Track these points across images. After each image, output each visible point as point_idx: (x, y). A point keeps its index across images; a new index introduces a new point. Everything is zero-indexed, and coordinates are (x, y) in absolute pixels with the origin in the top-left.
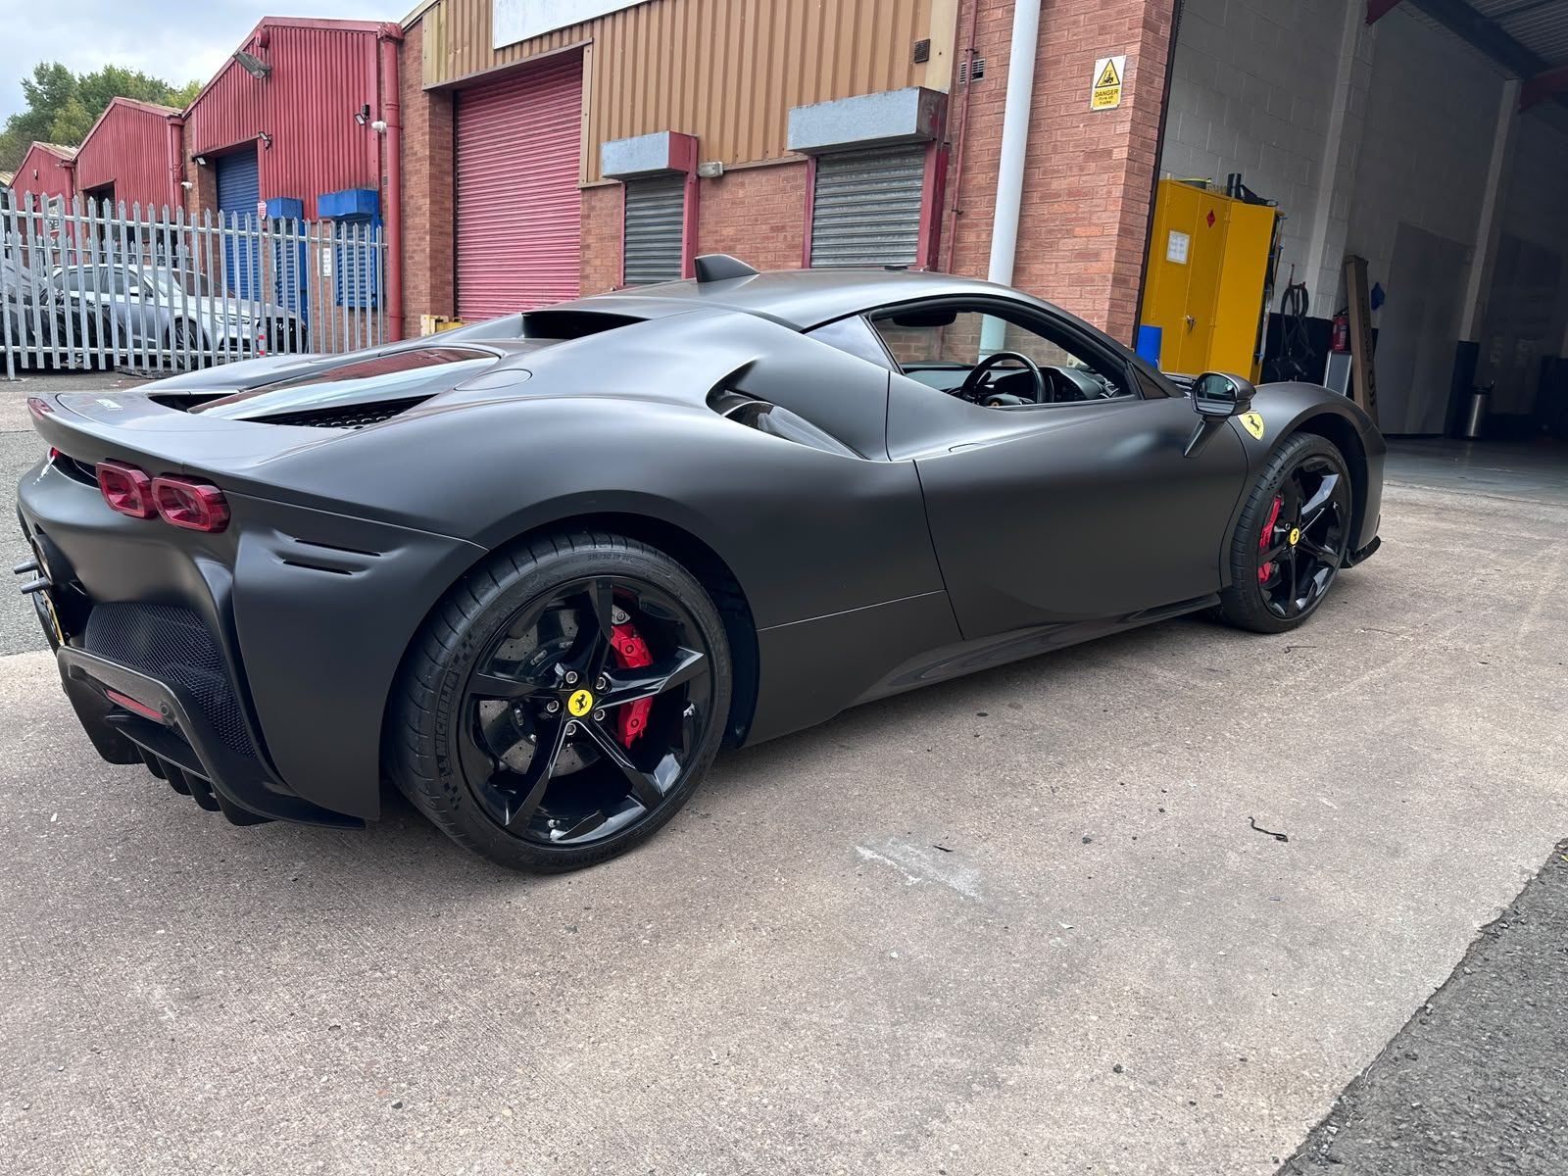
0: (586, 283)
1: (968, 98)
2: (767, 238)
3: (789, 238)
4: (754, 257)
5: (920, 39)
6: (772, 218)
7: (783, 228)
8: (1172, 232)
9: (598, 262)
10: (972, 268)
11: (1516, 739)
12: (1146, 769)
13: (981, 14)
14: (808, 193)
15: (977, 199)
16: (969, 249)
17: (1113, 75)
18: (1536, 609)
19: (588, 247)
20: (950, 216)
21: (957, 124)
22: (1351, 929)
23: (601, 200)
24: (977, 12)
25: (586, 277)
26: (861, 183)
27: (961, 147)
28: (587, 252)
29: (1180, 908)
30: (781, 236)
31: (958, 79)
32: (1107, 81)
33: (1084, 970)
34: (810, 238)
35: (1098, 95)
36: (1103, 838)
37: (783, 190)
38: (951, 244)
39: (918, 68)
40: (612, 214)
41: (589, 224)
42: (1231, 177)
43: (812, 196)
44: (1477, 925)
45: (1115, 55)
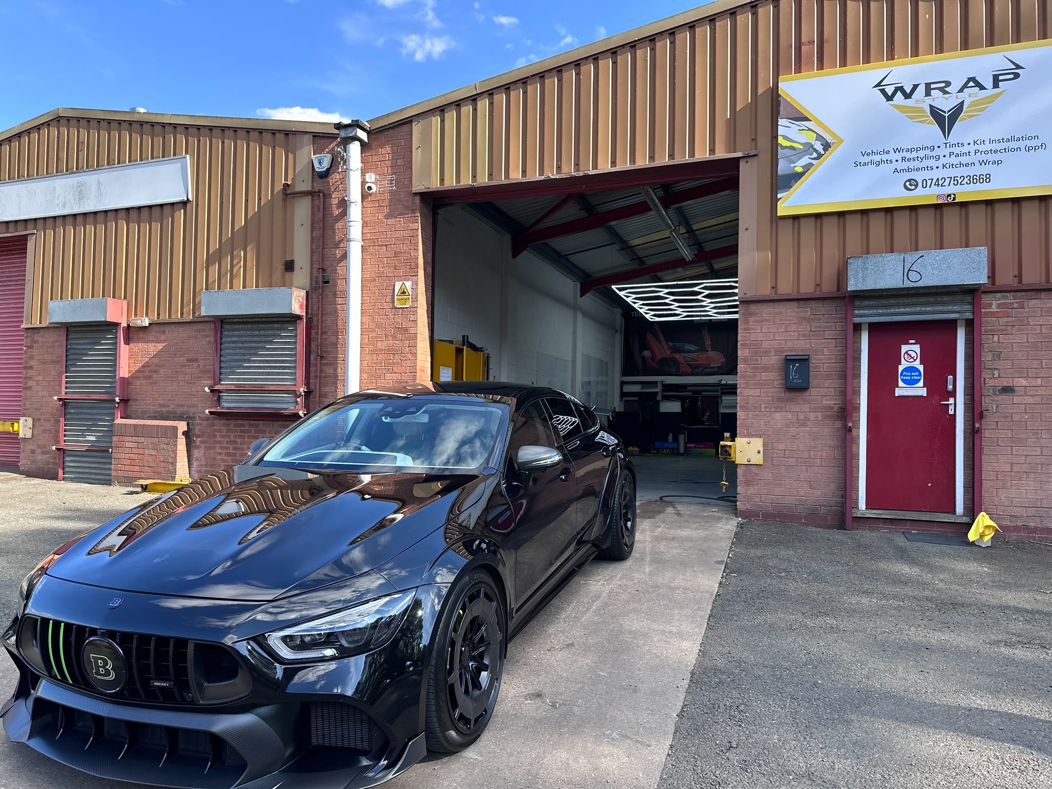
0: (29, 393)
1: (322, 295)
2: (185, 366)
3: (201, 366)
4: (175, 377)
5: (288, 258)
6: (188, 354)
7: (196, 360)
8: (441, 367)
9: (40, 378)
10: (333, 388)
11: (661, 627)
12: (522, 674)
13: (325, 250)
14: (216, 340)
15: (332, 350)
16: (330, 377)
17: (406, 291)
18: (648, 559)
19: (31, 367)
20: (316, 359)
21: (315, 307)
22: (632, 729)
23: (43, 336)
24: (323, 248)
25: (30, 388)
26: (254, 336)
27: (320, 321)
28: (29, 371)
29: (565, 738)
30: (195, 365)
31: (314, 283)
32: (402, 293)
33: (538, 777)
34: (219, 367)
35: (398, 300)
36: (519, 714)
37: (196, 337)
38: (318, 374)
39: (288, 274)
40: (53, 347)
41: (32, 352)
42: (464, 337)
43: (219, 342)
44: (675, 715)
45: (406, 281)
